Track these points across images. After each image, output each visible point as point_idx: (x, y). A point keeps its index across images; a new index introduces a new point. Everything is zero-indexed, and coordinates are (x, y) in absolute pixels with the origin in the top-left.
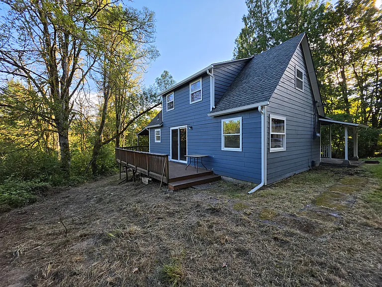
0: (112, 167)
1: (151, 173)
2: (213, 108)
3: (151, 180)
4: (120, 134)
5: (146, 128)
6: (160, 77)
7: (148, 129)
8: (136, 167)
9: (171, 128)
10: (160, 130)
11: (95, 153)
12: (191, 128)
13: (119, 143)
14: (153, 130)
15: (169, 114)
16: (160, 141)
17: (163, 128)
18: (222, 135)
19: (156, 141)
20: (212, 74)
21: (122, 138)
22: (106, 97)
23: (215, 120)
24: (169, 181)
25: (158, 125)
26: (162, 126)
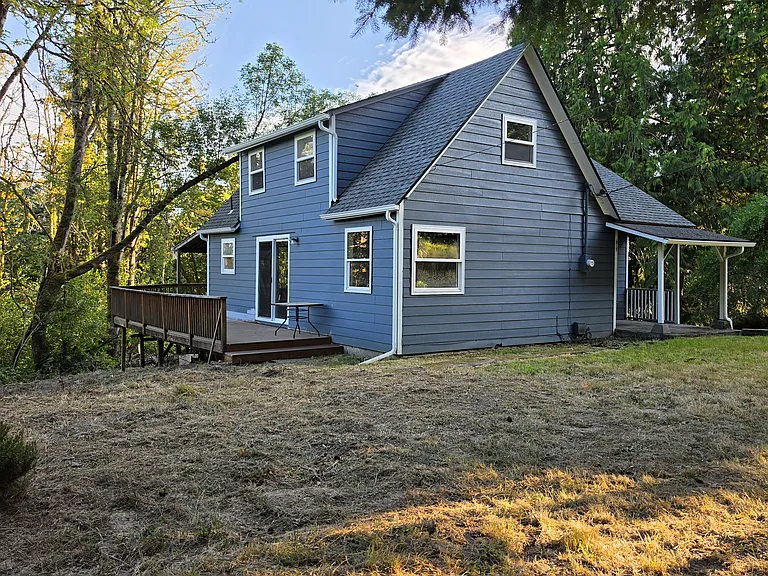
0: (95, 349)
1: (195, 338)
2: (333, 202)
3: (197, 356)
4: (122, 245)
5: (200, 233)
6: (254, 63)
7: (205, 236)
8: (166, 331)
9: (260, 239)
10: (232, 241)
11: (44, 305)
12: (297, 240)
13: (116, 274)
14: (217, 238)
15: (255, 203)
16: (232, 271)
17: (241, 237)
18: (346, 260)
19: (225, 271)
20: (332, 129)
21: (128, 255)
22: (80, 127)
23: (336, 229)
24: (227, 348)
25: (229, 229)
26: (238, 231)
